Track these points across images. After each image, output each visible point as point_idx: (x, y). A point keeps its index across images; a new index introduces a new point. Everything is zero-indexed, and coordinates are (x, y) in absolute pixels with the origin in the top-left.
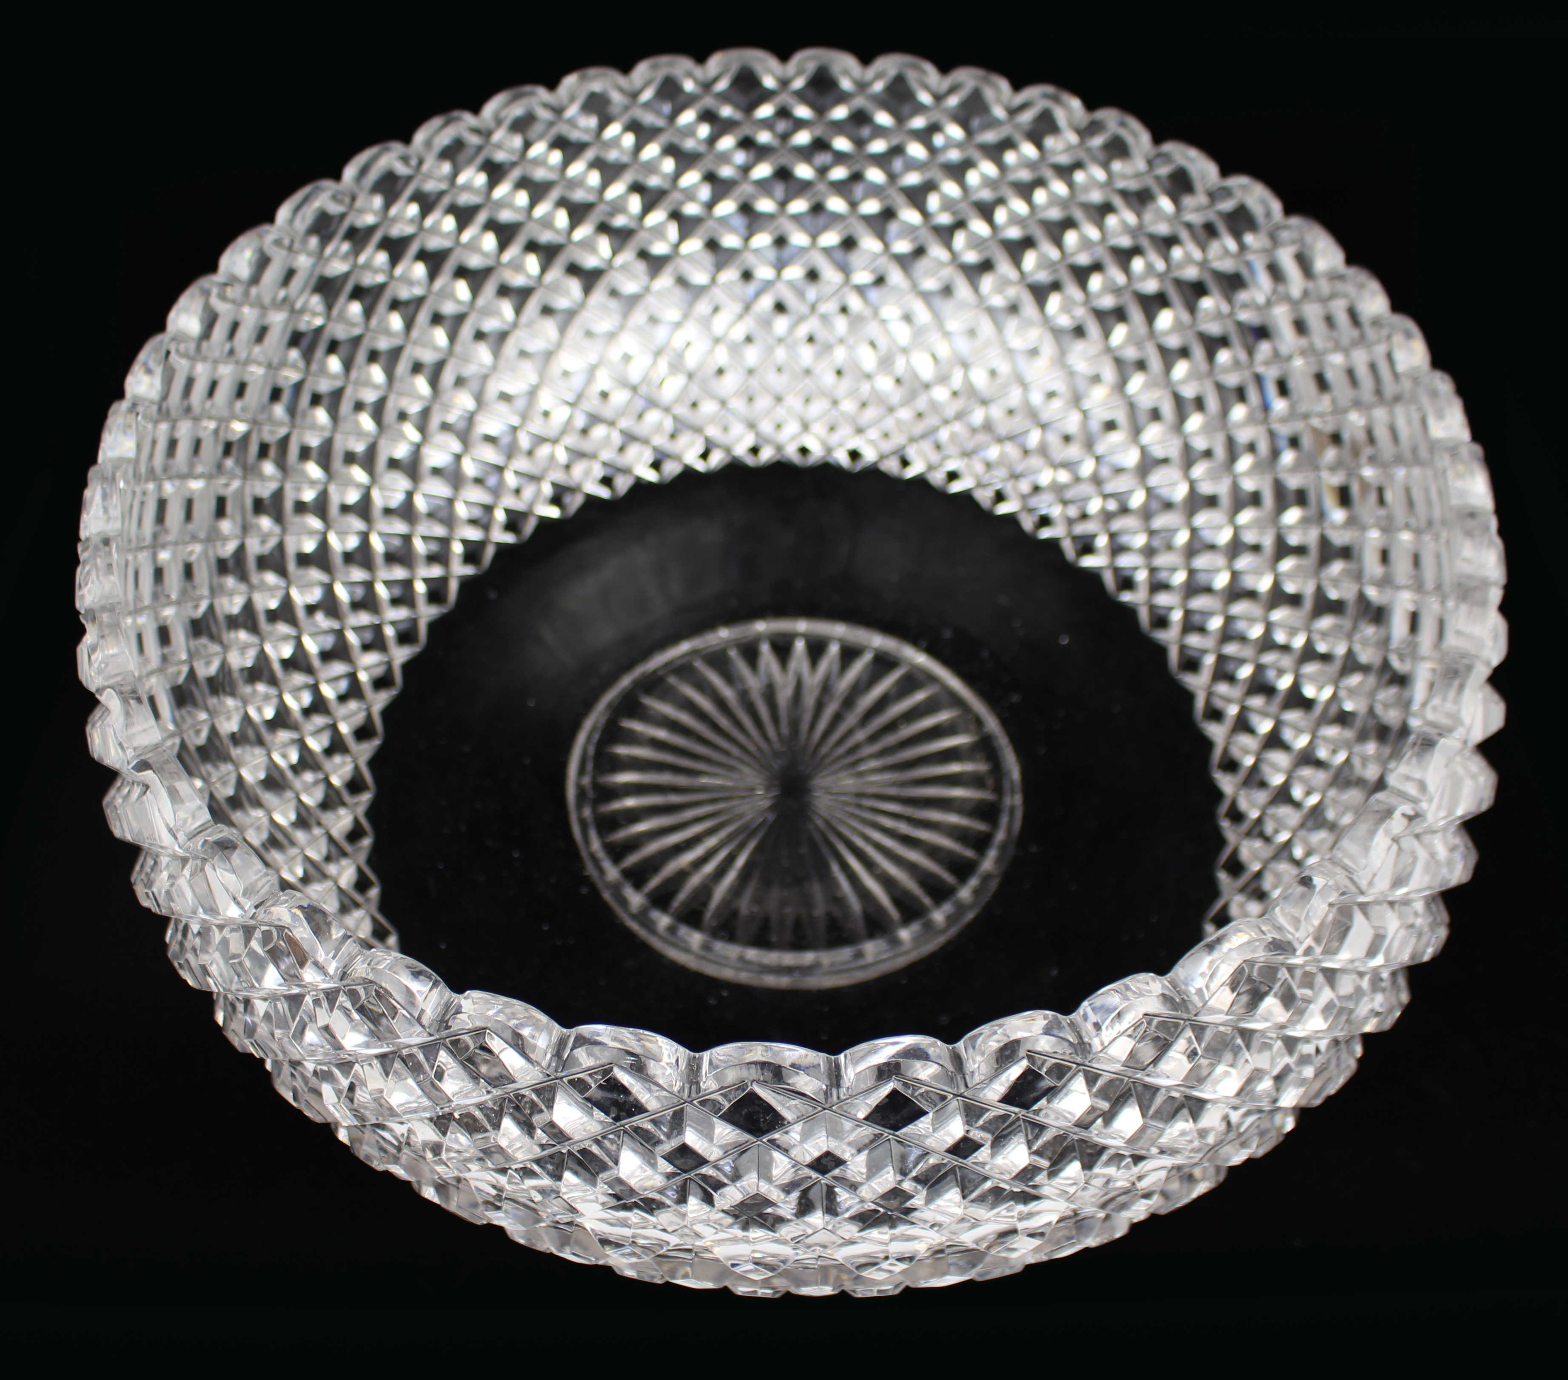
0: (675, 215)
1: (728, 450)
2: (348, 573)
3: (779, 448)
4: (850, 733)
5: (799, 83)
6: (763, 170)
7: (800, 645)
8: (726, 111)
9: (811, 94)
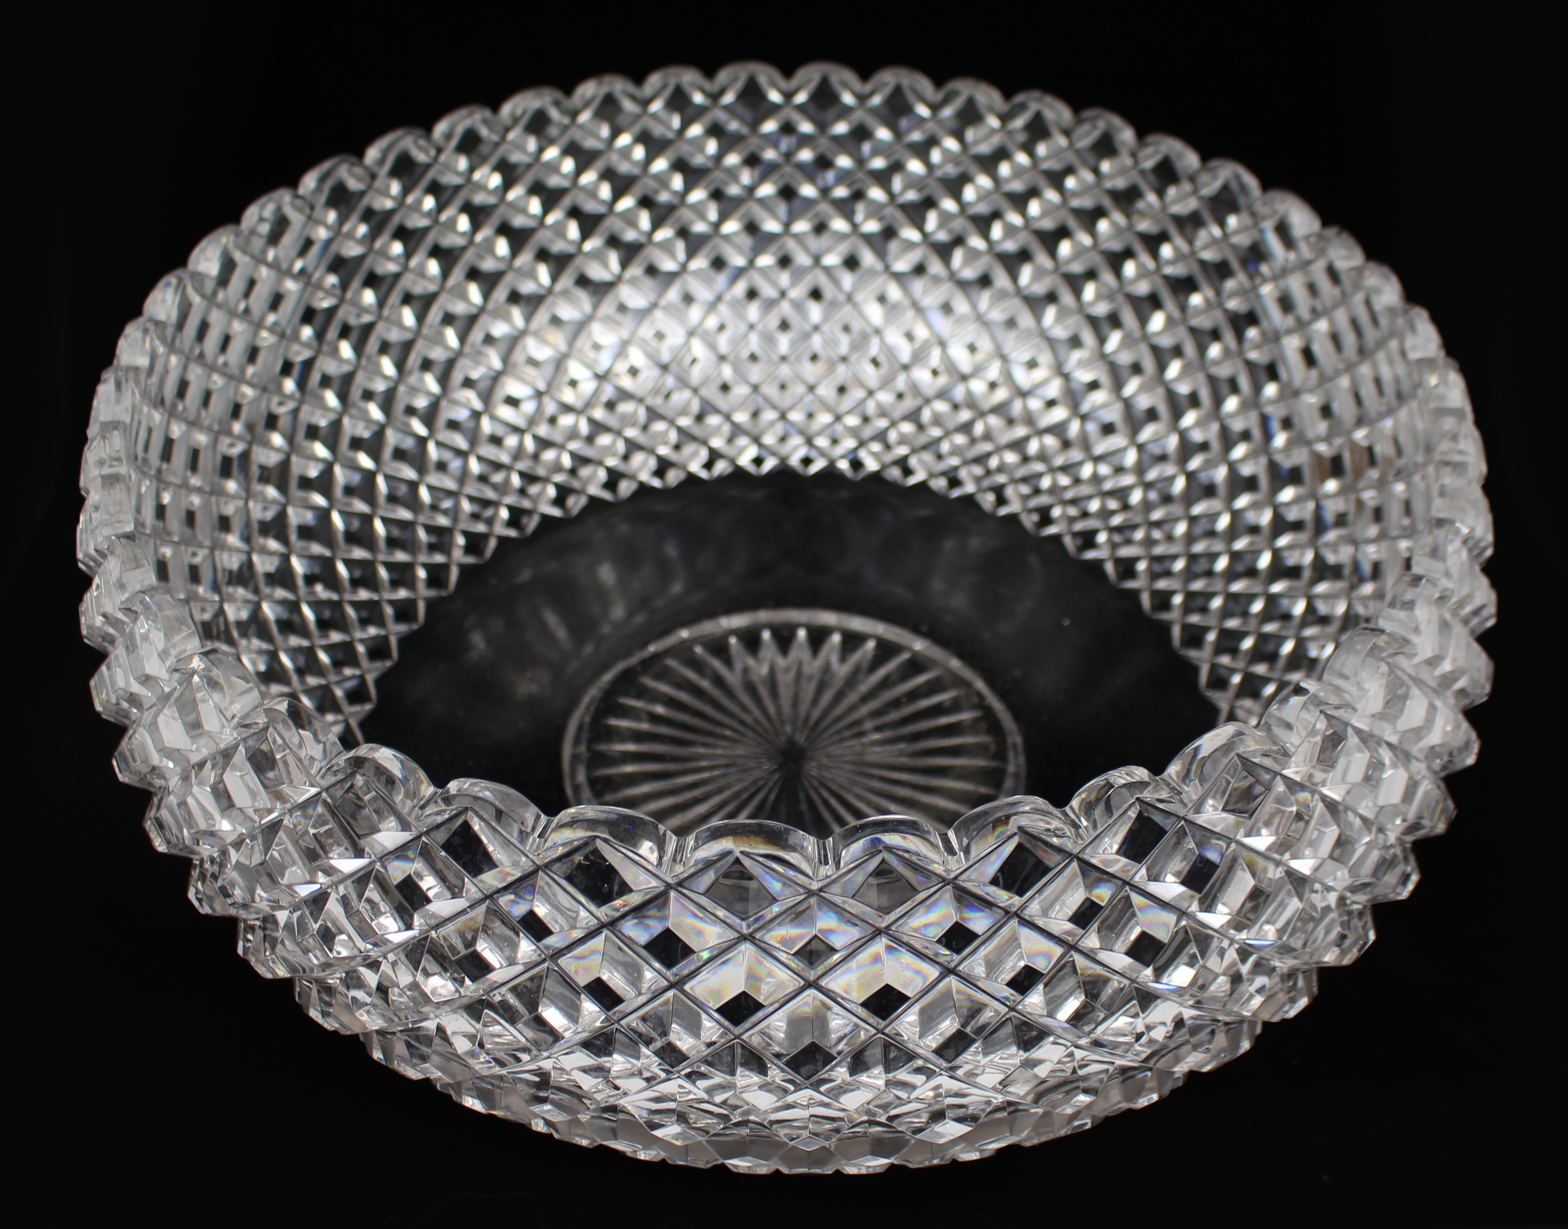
0: (683, 233)
1: (732, 461)
2: (350, 551)
3: (783, 461)
4: (852, 708)
5: (801, 98)
6: (767, 190)
7: (802, 634)
8: (734, 126)
9: (812, 109)
